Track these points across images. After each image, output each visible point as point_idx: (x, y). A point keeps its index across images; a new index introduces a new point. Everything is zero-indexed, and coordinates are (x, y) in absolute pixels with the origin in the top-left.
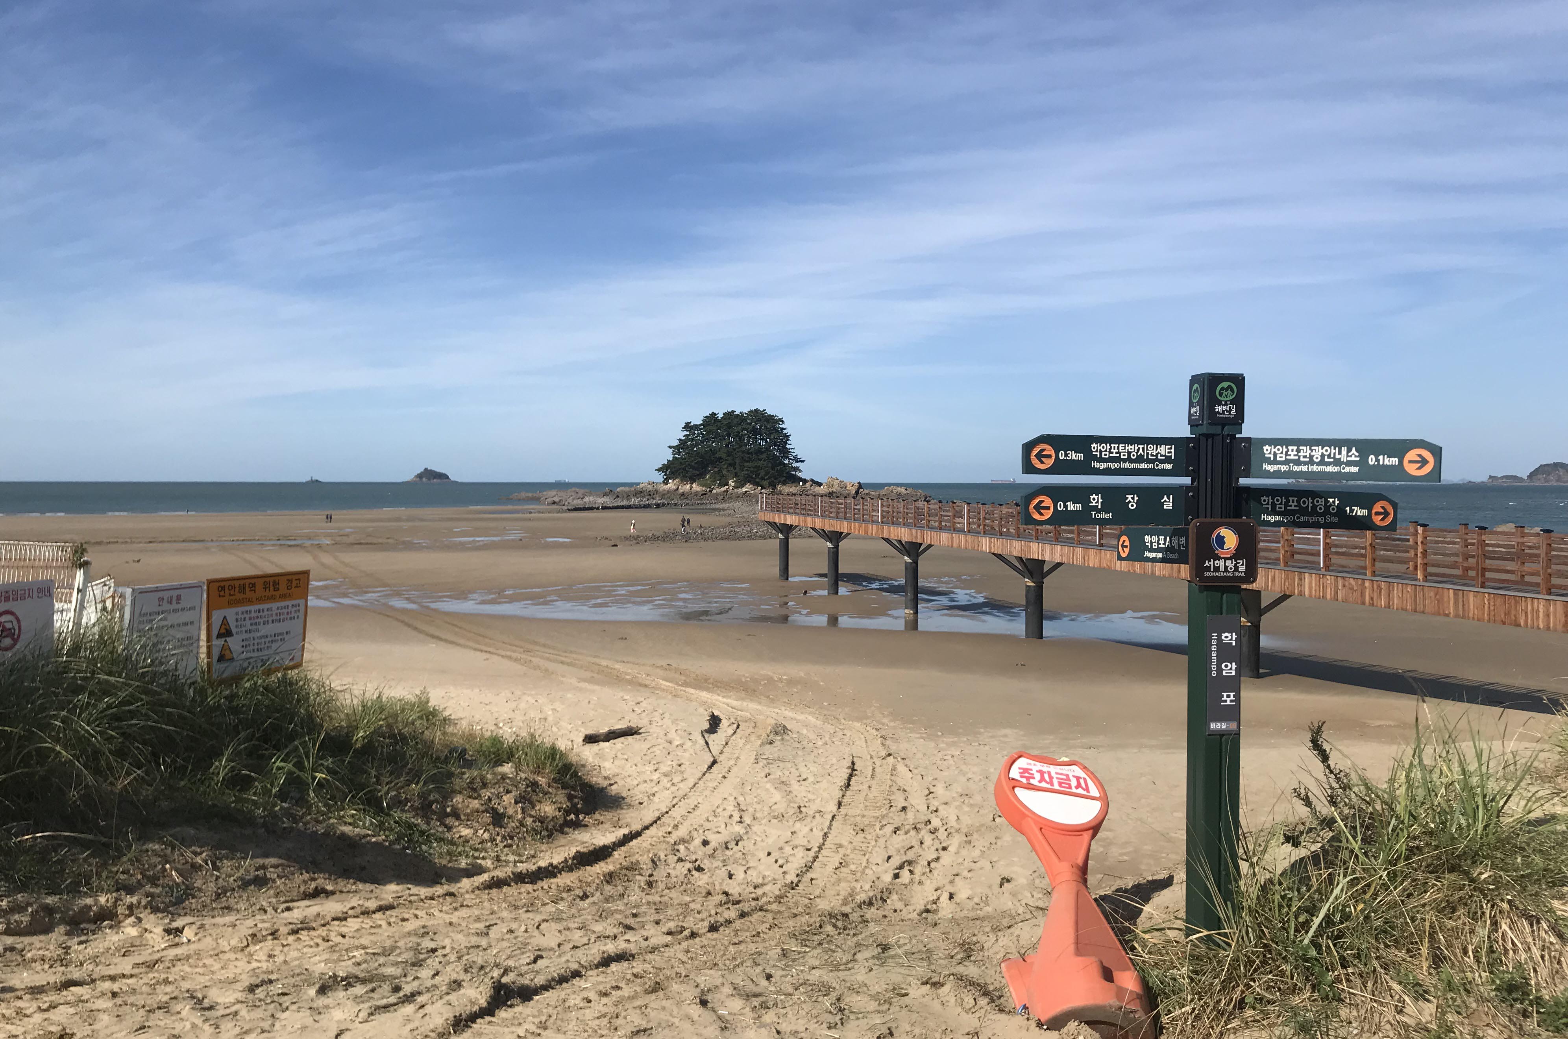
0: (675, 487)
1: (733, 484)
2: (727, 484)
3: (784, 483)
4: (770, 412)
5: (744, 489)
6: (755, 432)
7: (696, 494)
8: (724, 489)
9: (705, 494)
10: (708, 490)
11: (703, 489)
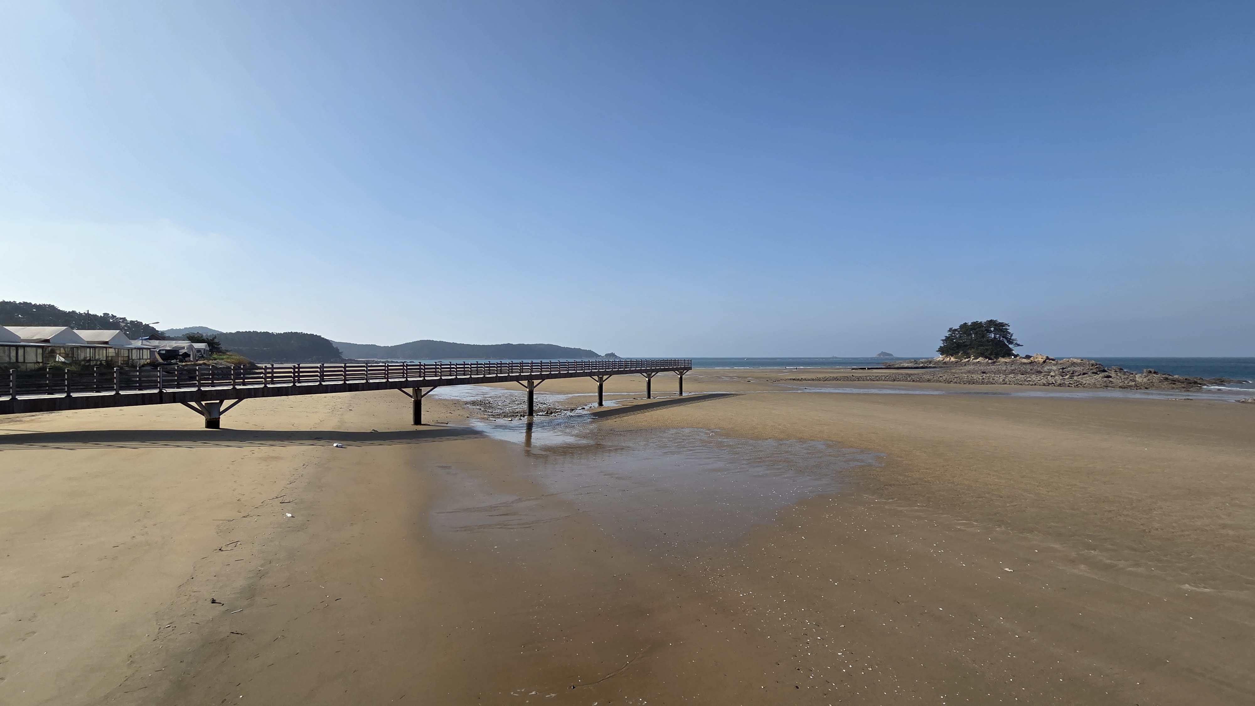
0: (942, 359)
1: (973, 358)
2: (970, 357)
3: (1003, 357)
4: (1000, 321)
5: (978, 360)
7: (952, 362)
8: (967, 360)
9: (957, 363)
10: (959, 360)
11: (957, 360)
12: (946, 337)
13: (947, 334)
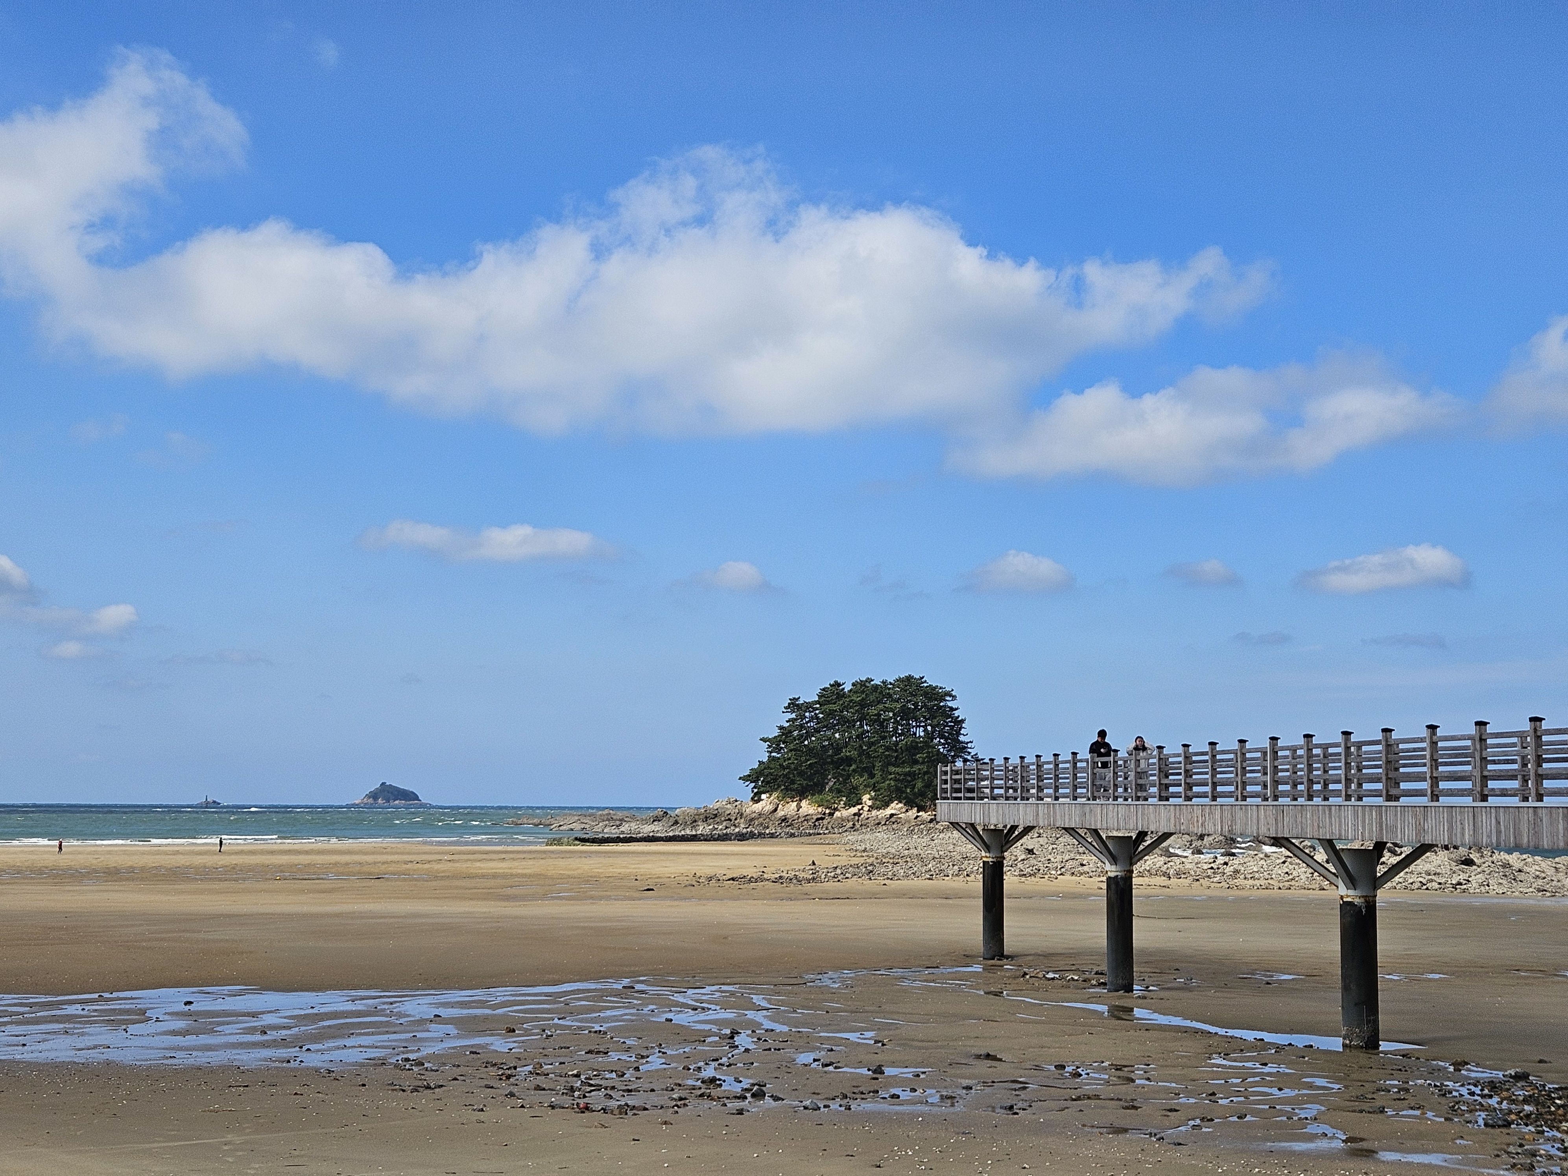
0: (771, 807)
1: (870, 803)
2: (859, 802)
4: (931, 680)
5: (889, 811)
6: (906, 714)
7: (807, 818)
8: (854, 810)
9: (822, 819)
10: (828, 811)
11: (820, 809)
12: (781, 728)
13: (784, 719)
